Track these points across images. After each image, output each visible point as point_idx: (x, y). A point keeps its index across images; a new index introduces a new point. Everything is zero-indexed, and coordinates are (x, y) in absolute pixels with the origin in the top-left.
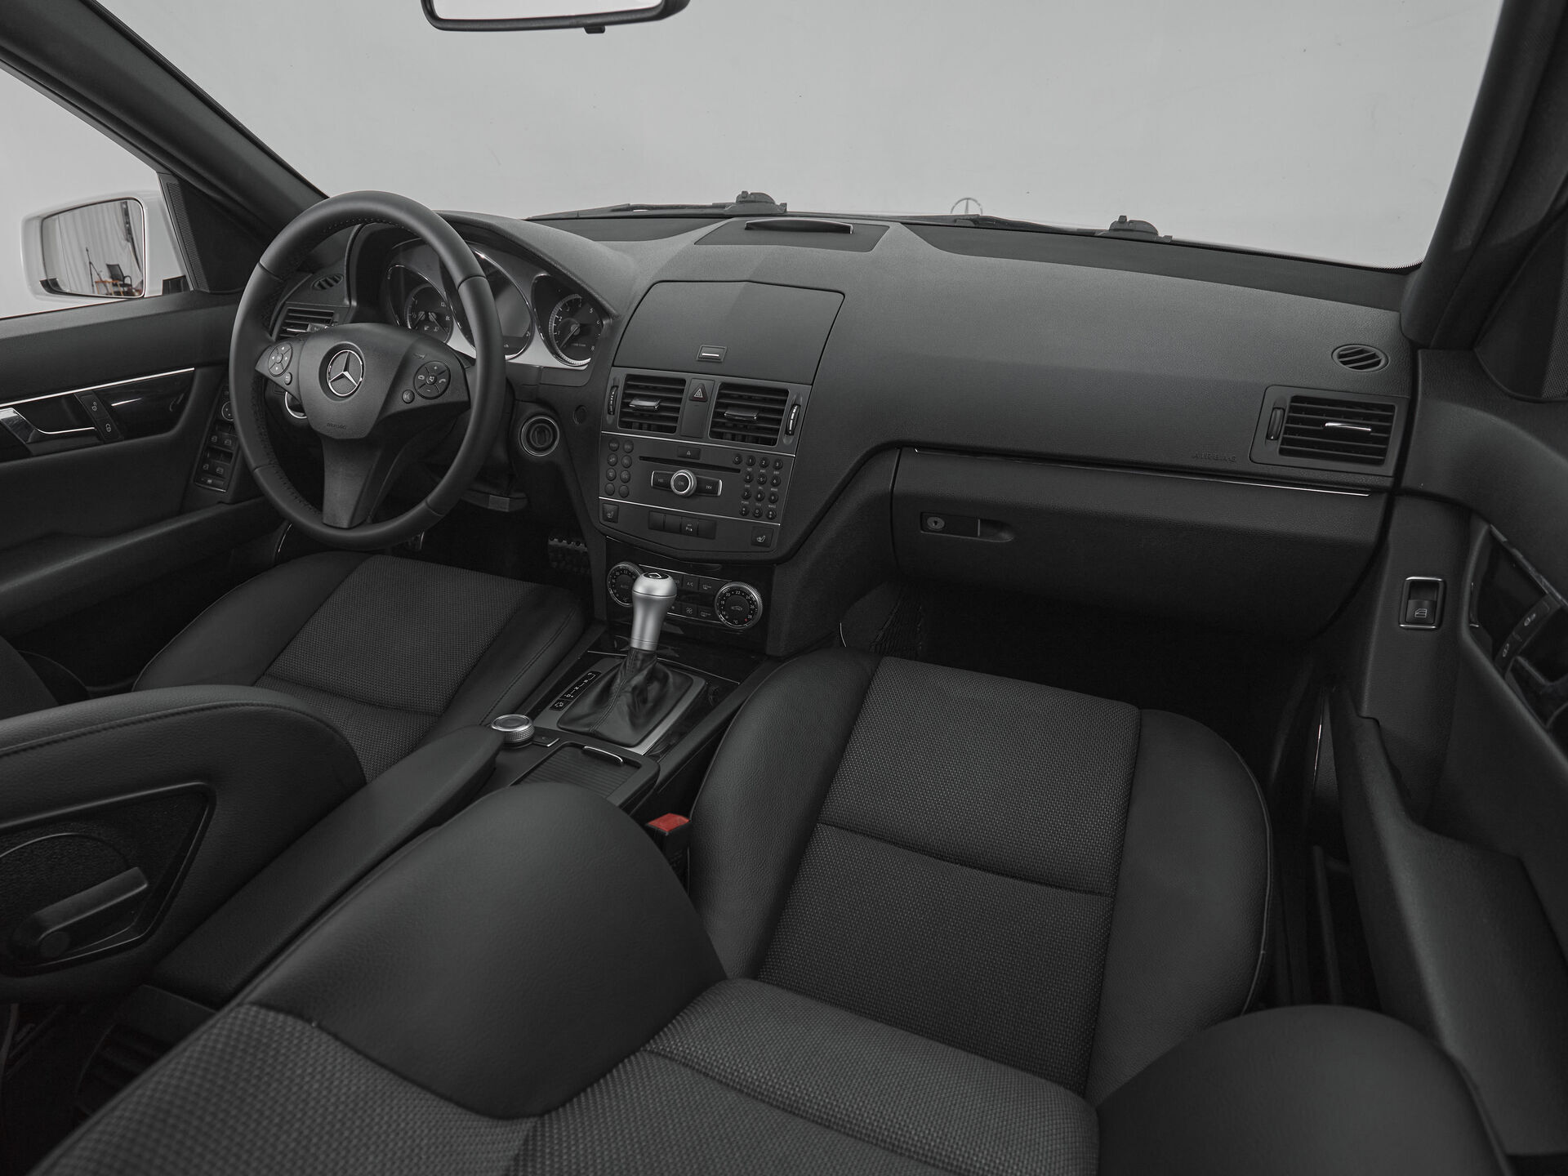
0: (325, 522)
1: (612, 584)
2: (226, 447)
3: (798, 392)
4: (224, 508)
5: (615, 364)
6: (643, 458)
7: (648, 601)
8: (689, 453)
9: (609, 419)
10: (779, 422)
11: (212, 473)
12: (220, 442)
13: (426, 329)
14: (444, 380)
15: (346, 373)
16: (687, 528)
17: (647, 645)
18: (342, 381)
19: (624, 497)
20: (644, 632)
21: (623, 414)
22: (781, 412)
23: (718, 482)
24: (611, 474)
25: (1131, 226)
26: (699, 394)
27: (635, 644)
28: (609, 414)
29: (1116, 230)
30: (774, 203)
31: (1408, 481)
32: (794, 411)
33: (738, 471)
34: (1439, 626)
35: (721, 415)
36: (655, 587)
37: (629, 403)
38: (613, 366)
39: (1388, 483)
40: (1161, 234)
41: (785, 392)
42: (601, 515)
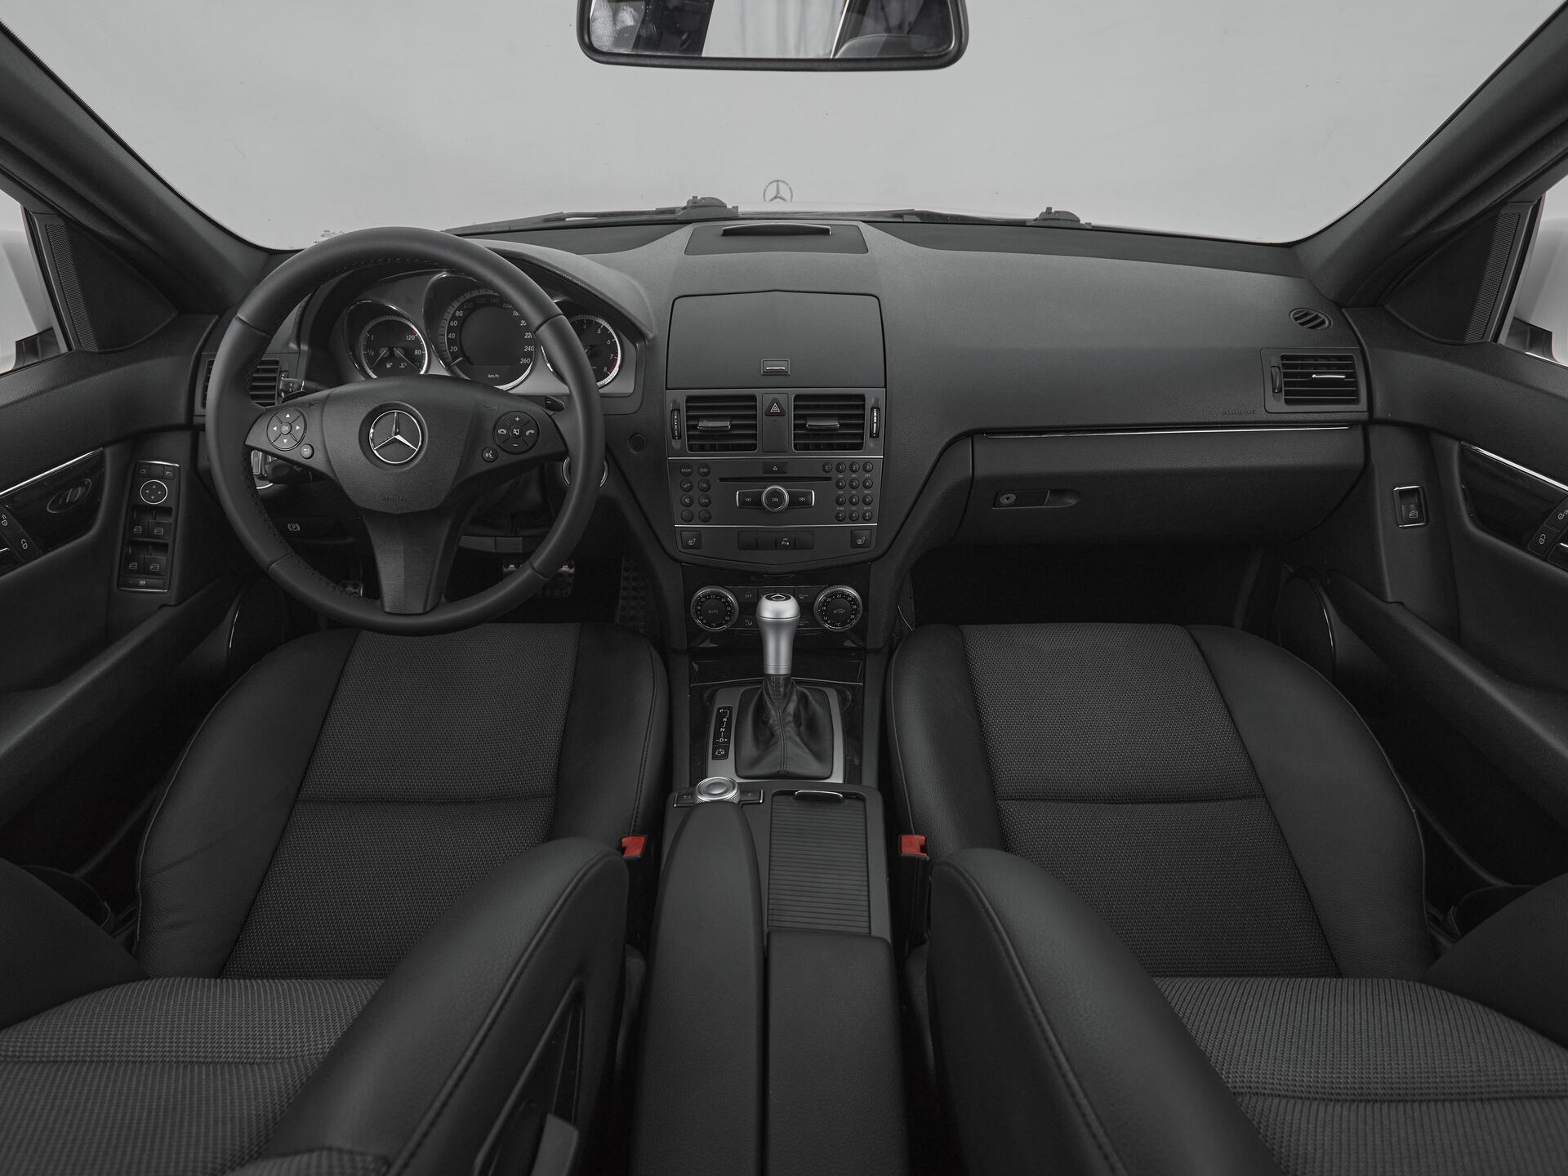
0: (387, 610)
1: (697, 610)
2: (158, 537)
3: (873, 395)
4: (167, 613)
5: (669, 386)
6: (721, 480)
7: (778, 625)
8: (775, 469)
9: (676, 444)
10: (862, 426)
11: (144, 571)
12: (148, 533)
13: (388, 366)
14: (533, 432)
15: (399, 437)
16: (783, 543)
17: (784, 669)
18: (392, 447)
19: (705, 521)
20: (778, 657)
21: (690, 437)
22: (862, 416)
23: (811, 493)
24: (687, 501)
25: (1057, 216)
26: (775, 409)
27: (771, 671)
28: (674, 438)
29: (1045, 219)
30: (725, 206)
31: (1379, 413)
32: (875, 414)
33: (829, 479)
34: (1427, 522)
35: (803, 427)
36: (779, 609)
37: (697, 425)
38: (667, 389)
39: (1365, 416)
40: (1083, 221)
41: (862, 397)
42: (679, 542)
